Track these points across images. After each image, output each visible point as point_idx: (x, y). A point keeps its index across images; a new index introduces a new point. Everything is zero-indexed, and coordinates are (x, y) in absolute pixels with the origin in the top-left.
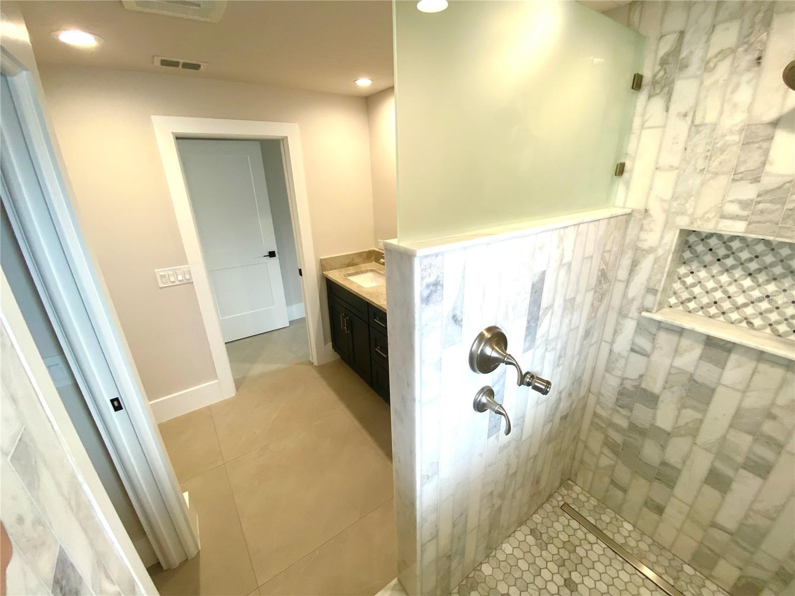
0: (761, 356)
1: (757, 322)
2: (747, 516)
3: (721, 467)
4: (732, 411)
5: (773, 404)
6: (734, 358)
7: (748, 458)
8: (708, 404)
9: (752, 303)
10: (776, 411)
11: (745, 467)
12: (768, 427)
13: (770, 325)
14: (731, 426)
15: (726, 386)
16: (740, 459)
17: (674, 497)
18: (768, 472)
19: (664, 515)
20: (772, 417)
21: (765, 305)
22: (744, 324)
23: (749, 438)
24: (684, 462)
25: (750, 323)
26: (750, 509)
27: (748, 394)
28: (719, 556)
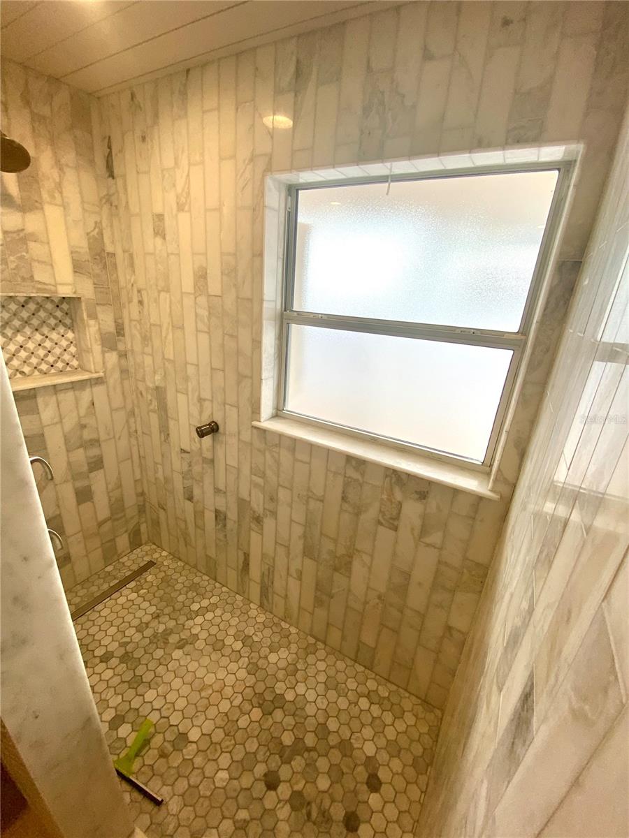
0: (55, 389)
1: (26, 369)
2: (110, 498)
3: (79, 484)
4: (62, 441)
5: (80, 418)
6: (40, 400)
7: (88, 464)
8: (46, 448)
9: (14, 355)
10: (83, 422)
11: (91, 470)
12: (87, 435)
13: (36, 368)
14: (68, 451)
15: (48, 425)
16: (85, 468)
17: (69, 537)
18: (102, 462)
19: (72, 559)
20: (83, 427)
21: (23, 354)
22: (19, 375)
23: (81, 450)
24: (58, 506)
25: (22, 373)
26: (108, 493)
27: (64, 421)
28: (113, 540)
